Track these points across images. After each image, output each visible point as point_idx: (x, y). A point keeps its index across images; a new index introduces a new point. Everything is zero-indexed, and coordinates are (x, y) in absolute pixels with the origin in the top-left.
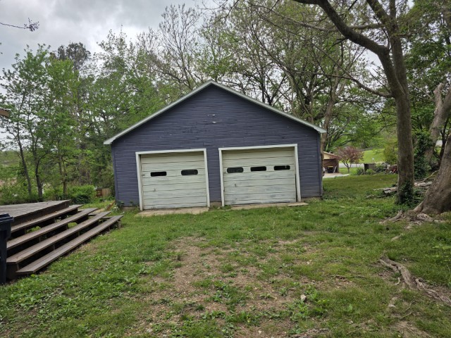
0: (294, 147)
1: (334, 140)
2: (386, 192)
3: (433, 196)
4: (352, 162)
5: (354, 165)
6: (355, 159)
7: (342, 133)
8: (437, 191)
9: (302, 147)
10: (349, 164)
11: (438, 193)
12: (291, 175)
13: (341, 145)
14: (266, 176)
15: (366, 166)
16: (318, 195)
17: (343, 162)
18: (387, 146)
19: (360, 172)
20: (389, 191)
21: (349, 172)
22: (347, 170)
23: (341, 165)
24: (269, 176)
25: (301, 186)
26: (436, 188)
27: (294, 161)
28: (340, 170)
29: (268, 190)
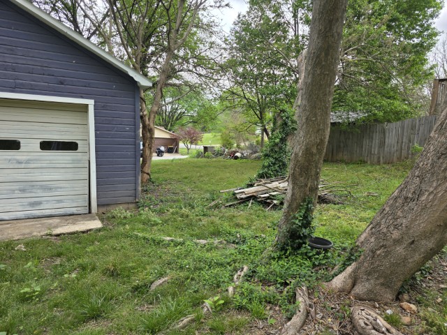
0: (87, 106)
1: (177, 119)
2: (238, 196)
3: (387, 254)
4: (191, 143)
5: (193, 146)
6: (195, 140)
7: (184, 113)
8: (398, 242)
9: (104, 107)
10: (189, 145)
11: (400, 249)
12: (79, 161)
13: (183, 125)
14: (19, 162)
15: (206, 148)
16: (131, 199)
17: (183, 142)
18: (224, 131)
19: (199, 155)
20: (244, 196)
21: (188, 154)
22: (186, 150)
23: (181, 145)
24: (28, 162)
25: (98, 184)
26: (396, 234)
27: (87, 132)
28: (180, 150)
29: (23, 191)
